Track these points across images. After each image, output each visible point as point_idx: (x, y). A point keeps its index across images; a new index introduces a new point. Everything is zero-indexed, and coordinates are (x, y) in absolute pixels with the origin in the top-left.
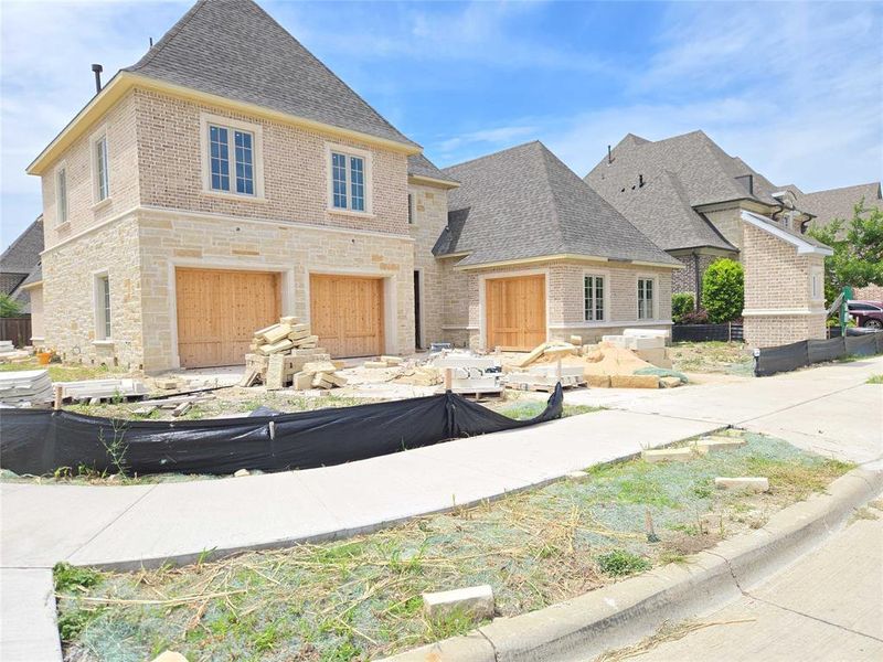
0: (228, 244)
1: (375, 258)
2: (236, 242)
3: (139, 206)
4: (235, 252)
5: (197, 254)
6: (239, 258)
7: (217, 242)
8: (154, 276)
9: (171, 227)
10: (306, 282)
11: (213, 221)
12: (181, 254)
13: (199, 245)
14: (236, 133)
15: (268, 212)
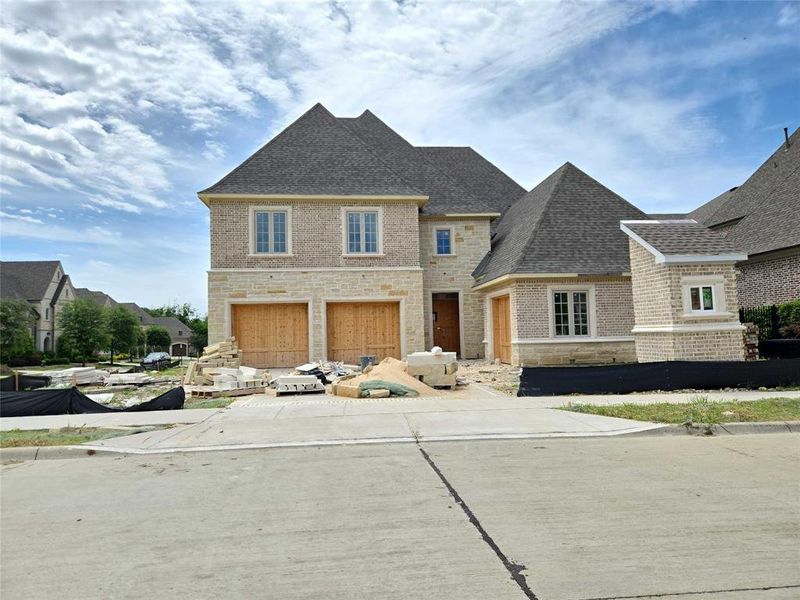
0: (264, 287)
1: (384, 287)
2: (270, 286)
3: (210, 269)
4: (269, 292)
5: (244, 296)
6: (273, 296)
7: (257, 286)
8: (217, 311)
9: (227, 280)
10: (323, 309)
12: (234, 296)
13: (245, 289)
14: (275, 214)
15: (295, 262)
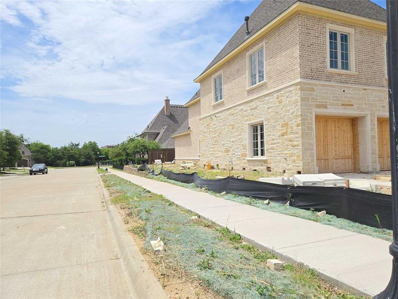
0: (339, 100)
2: (343, 99)
3: (299, 80)
4: (343, 105)
5: (325, 107)
6: (344, 108)
7: (334, 99)
8: (307, 119)
9: (314, 91)
10: (376, 123)
11: (332, 86)
12: (318, 106)
13: (326, 101)
14: (341, 34)
15: (357, 81)
